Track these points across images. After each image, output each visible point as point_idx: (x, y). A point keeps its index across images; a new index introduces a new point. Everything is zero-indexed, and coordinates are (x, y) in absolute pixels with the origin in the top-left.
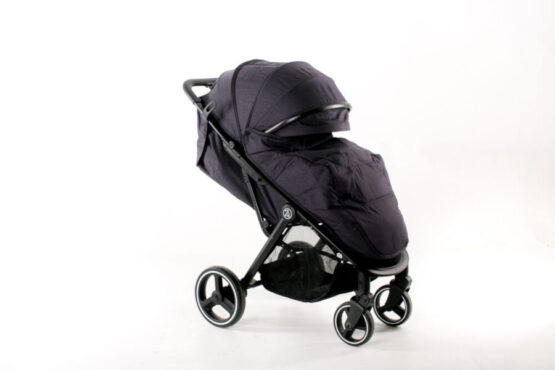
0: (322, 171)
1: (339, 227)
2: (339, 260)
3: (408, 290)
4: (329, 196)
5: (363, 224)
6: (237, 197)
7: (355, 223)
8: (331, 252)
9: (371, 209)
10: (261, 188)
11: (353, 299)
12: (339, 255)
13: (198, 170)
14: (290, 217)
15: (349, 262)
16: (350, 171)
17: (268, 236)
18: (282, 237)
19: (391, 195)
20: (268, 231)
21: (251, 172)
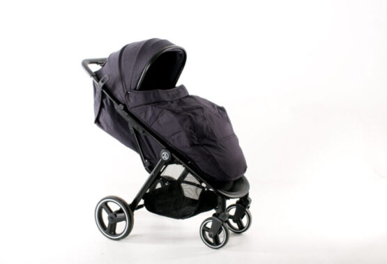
0: (185, 120)
1: (198, 160)
2: (203, 188)
3: (248, 208)
4: (190, 137)
5: (216, 157)
6: (125, 145)
7: (210, 156)
8: (198, 183)
9: (221, 145)
10: (143, 138)
11: (214, 215)
12: (204, 185)
13: (96, 126)
14: (167, 159)
15: (211, 190)
16: (204, 119)
17: (150, 173)
18: (161, 173)
19: (234, 135)
20: (149, 169)
21: (136, 126)
